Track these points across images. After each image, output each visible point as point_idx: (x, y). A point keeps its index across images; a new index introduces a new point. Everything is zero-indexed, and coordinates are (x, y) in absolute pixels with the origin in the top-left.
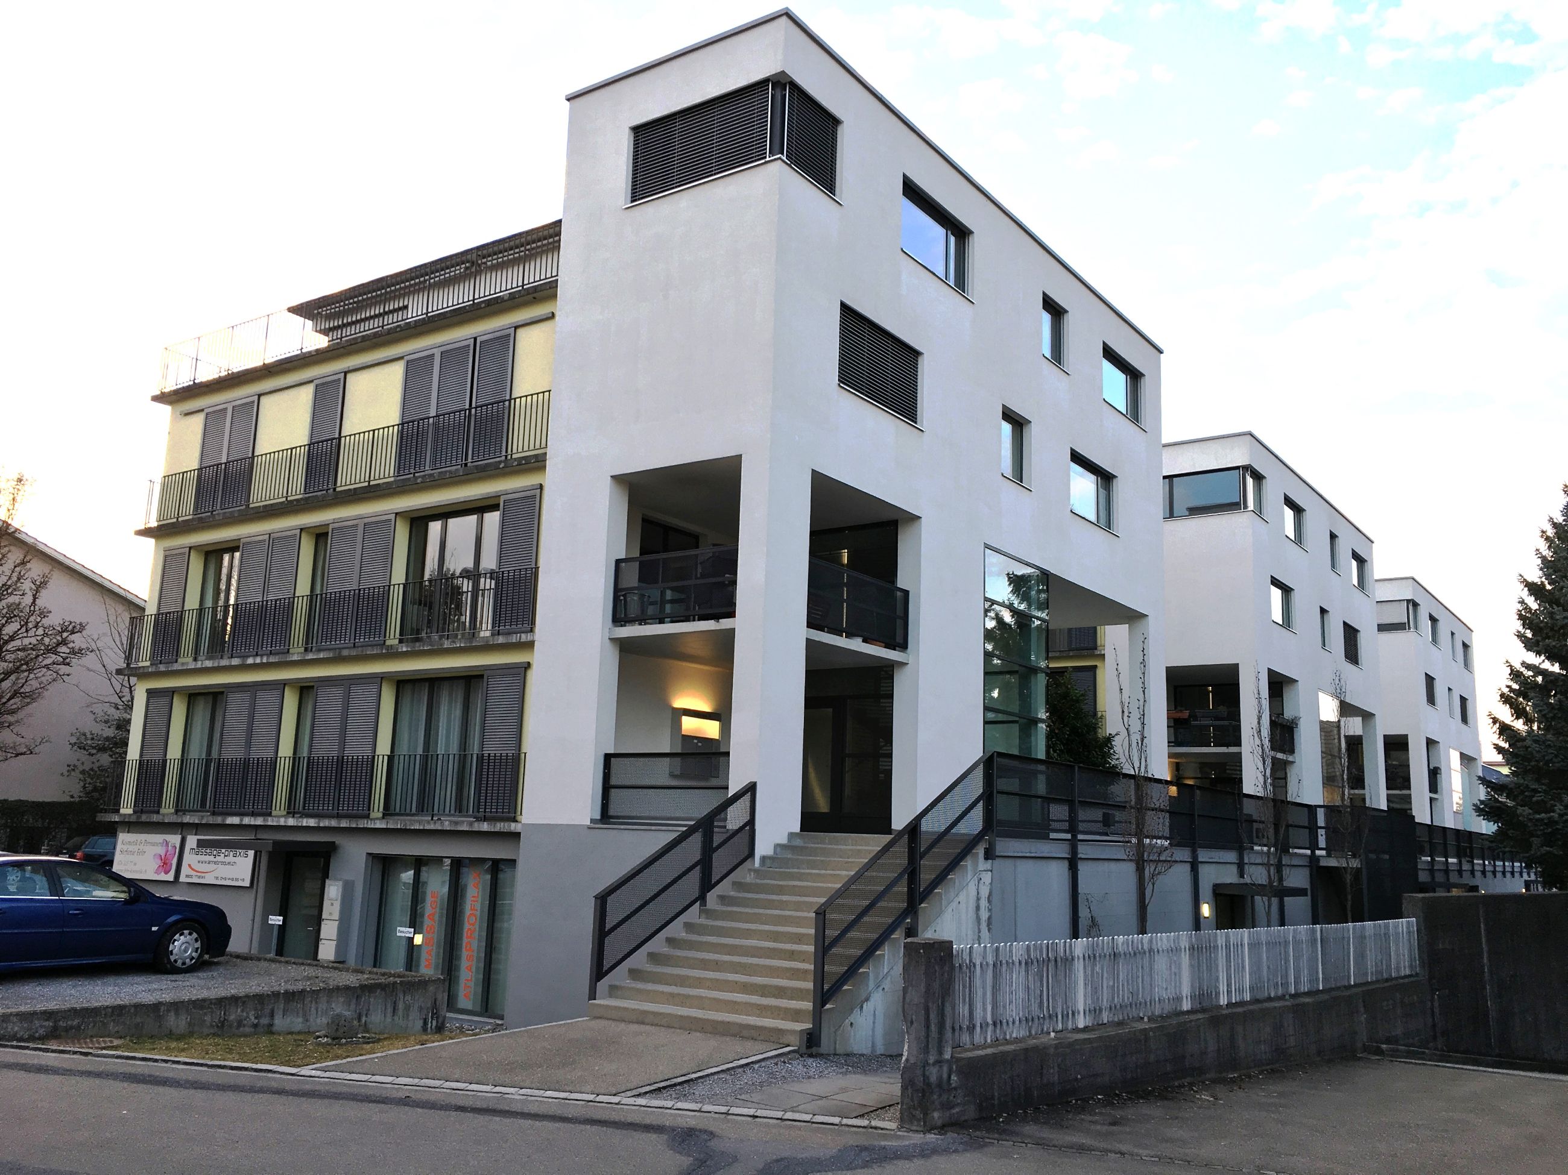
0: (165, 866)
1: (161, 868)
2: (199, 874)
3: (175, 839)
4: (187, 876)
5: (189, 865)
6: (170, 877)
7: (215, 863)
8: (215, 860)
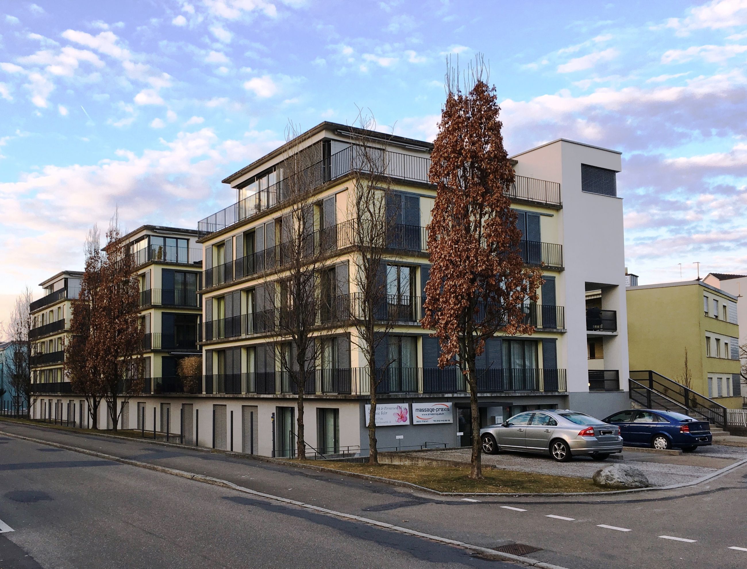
0: (402, 417)
1: (400, 420)
2: (424, 420)
3: (406, 406)
4: (417, 422)
5: (418, 417)
6: (408, 423)
7: (432, 414)
8: (432, 413)
